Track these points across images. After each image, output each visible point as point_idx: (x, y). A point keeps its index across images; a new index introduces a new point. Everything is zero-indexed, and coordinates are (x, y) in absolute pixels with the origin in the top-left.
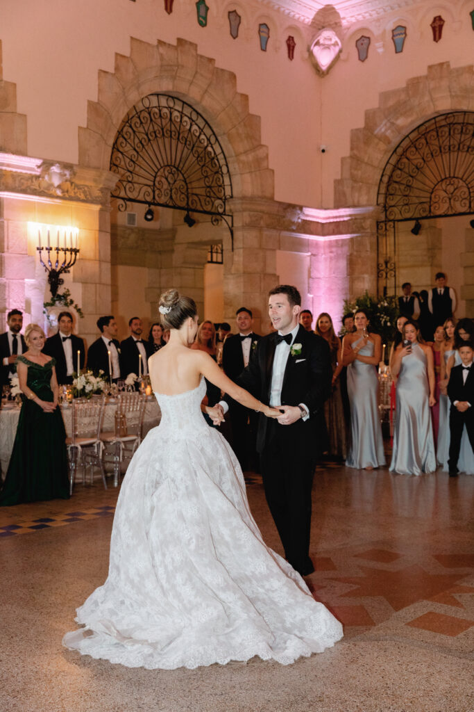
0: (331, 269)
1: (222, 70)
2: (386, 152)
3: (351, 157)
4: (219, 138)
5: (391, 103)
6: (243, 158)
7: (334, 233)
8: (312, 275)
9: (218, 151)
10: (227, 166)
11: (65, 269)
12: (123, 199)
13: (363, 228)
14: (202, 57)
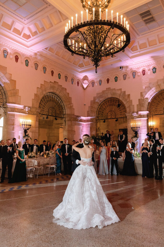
0: (86, 130)
1: (64, 88)
2: (98, 105)
3: (91, 106)
4: (63, 102)
5: (99, 95)
6: (68, 106)
7: (87, 122)
8: (82, 131)
9: (62, 104)
10: (64, 107)
11: (28, 129)
12: (42, 114)
13: (93, 121)
14: (59, 85)
